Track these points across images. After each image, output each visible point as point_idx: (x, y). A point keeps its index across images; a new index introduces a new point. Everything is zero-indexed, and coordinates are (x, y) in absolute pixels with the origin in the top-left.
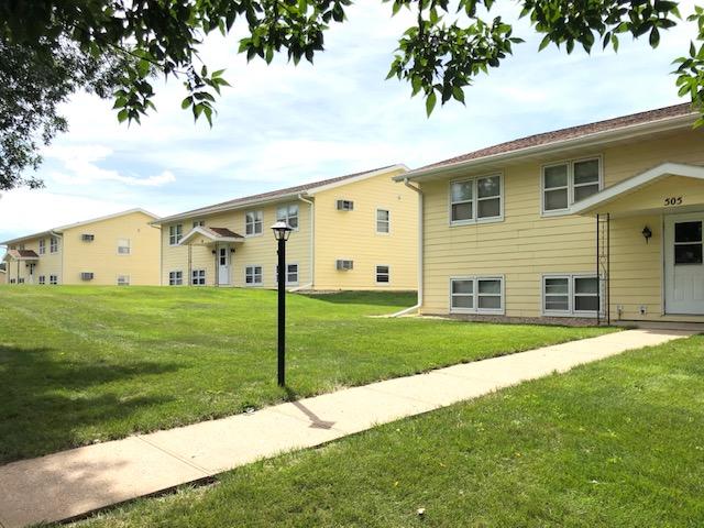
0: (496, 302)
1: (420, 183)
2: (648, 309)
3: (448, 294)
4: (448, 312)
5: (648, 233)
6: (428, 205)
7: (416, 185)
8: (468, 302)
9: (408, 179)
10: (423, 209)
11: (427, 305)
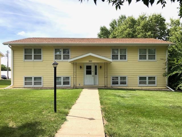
0: (40, 83)
1: (12, 46)
2: (81, 84)
3: (23, 81)
4: (23, 87)
5: (81, 67)
6: (15, 54)
7: (11, 47)
8: (30, 83)
9: (10, 45)
10: (13, 55)
11: (15, 85)
